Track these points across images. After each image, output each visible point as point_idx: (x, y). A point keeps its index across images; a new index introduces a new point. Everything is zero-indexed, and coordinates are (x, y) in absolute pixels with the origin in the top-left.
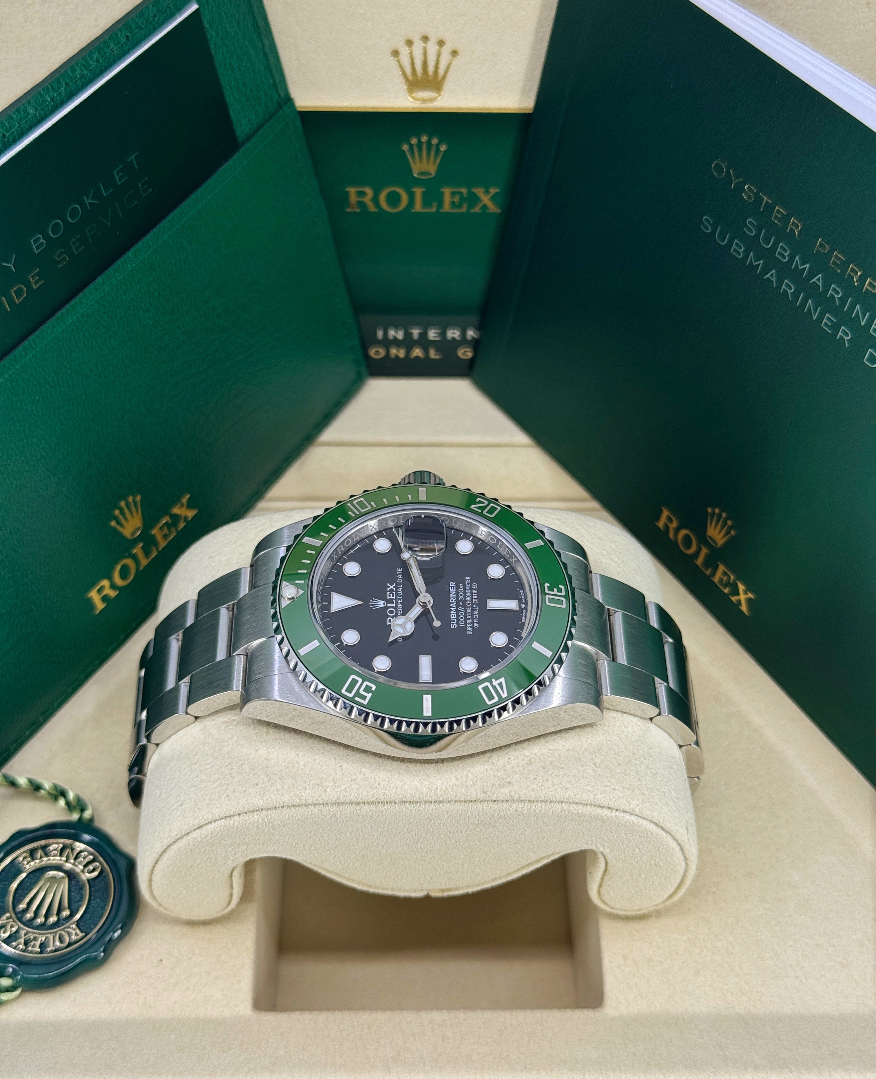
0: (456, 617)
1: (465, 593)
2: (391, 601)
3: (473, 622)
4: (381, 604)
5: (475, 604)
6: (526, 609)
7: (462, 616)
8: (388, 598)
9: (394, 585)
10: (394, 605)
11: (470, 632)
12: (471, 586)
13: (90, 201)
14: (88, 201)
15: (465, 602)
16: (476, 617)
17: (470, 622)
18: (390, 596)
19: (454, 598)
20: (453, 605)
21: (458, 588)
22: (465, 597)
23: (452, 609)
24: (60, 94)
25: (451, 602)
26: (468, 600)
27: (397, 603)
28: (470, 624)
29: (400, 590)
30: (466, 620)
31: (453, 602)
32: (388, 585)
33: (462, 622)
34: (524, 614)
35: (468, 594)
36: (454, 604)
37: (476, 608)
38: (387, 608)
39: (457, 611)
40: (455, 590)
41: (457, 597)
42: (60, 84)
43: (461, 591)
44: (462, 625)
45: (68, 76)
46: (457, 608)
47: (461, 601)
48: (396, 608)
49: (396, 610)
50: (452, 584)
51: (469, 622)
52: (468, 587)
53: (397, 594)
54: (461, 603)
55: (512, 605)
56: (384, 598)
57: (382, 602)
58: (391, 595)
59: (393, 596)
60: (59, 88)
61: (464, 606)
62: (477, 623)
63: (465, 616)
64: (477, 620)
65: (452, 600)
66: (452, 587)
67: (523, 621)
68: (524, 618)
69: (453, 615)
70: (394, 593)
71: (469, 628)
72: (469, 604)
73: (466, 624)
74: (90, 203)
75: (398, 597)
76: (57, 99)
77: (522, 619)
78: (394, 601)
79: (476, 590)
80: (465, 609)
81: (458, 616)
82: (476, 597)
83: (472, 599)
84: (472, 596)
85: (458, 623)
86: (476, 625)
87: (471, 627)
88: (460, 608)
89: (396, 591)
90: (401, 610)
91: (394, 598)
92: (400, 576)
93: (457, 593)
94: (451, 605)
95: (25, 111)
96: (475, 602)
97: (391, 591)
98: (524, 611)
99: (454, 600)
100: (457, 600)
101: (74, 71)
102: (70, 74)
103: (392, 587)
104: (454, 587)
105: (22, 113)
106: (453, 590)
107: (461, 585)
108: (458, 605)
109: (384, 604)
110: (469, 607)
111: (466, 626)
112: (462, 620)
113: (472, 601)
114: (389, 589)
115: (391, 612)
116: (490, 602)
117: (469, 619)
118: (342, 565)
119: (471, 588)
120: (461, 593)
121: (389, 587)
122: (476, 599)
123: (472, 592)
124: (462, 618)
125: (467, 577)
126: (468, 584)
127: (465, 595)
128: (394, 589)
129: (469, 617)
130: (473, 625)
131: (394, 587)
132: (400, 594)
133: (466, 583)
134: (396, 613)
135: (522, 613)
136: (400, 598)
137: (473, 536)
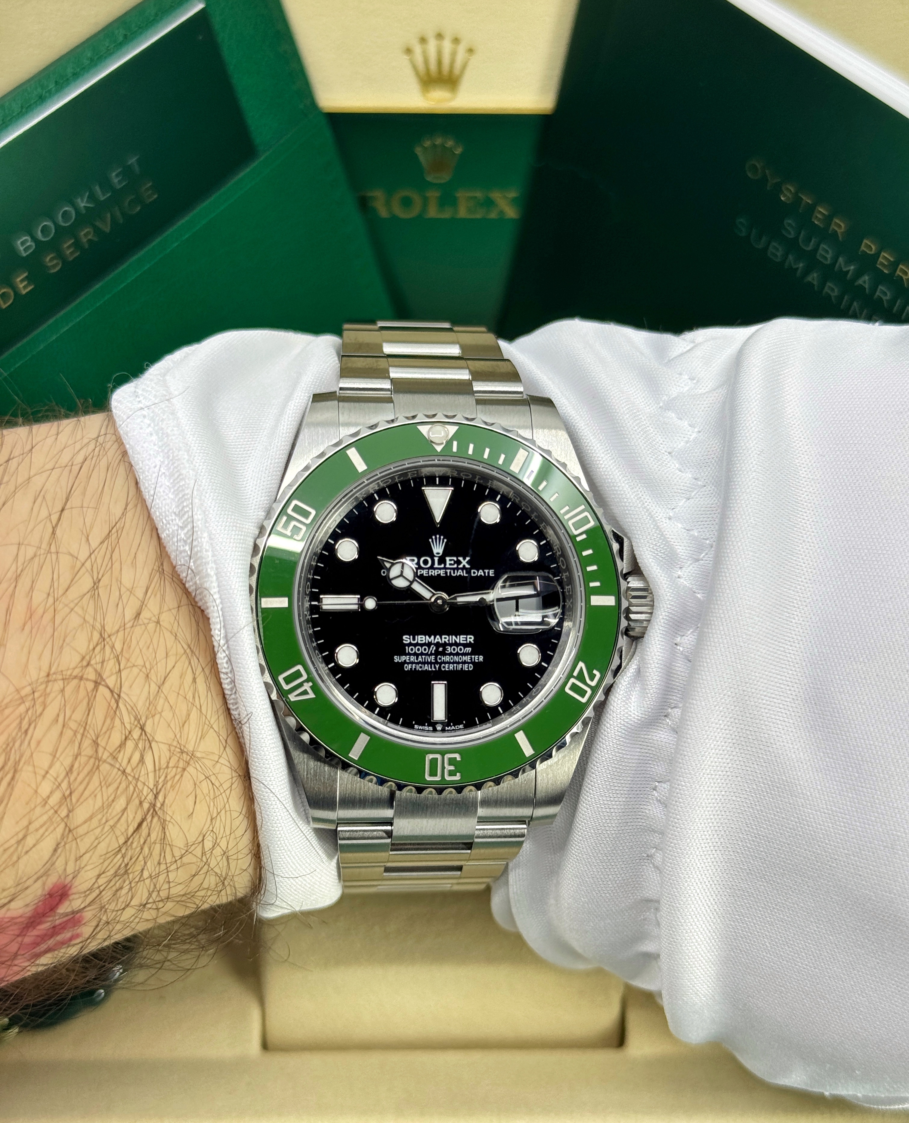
0: (419, 642)
1: (457, 654)
2: (442, 560)
3: (412, 663)
4: (438, 549)
5: (440, 667)
6: (435, 730)
7: (422, 650)
8: (448, 559)
9: (467, 566)
10: (436, 565)
11: (396, 659)
12: (468, 663)
15: (444, 654)
16: (421, 667)
17: (412, 660)
18: (450, 560)
19: (449, 640)
20: (438, 639)
21: (465, 646)
22: (451, 654)
23: (433, 637)
26: (447, 658)
27: (440, 569)
28: (409, 660)
29: (460, 573)
30: (417, 655)
31: (443, 640)
32: (468, 559)
33: (412, 650)
34: (426, 728)
35: (456, 659)
36: (440, 640)
37: (435, 667)
38: (432, 556)
39: (429, 645)
40: (462, 642)
41: (451, 645)
43: (461, 650)
44: (408, 649)
46: (434, 644)
47: (445, 649)
48: (432, 567)
49: (428, 569)
50: (470, 638)
51: (413, 658)
52: (467, 658)
53: (454, 569)
54: (441, 650)
55: (439, 712)
56: (447, 552)
58: (452, 562)
59: (450, 564)
61: (437, 653)
62: (411, 669)
63: (422, 654)
64: (415, 669)
65: (445, 638)
66: (466, 638)
67: (416, 727)
68: (421, 727)
69: (424, 639)
70: (455, 566)
71: (403, 658)
72: (440, 659)
73: (409, 654)
75: (448, 571)
77: (419, 725)
78: (442, 566)
79: (462, 668)
80: (431, 654)
81: (422, 645)
82: (451, 668)
83: (449, 663)
84: (453, 663)
85: (410, 644)
86: (407, 668)
87: (405, 661)
88: (433, 648)
89: (458, 569)
90: (428, 573)
91: (448, 566)
92: (481, 573)
93: (457, 644)
94: (438, 637)
96: (444, 667)
97: (459, 562)
98: (431, 728)
99: (446, 640)
100: (444, 645)
103: (464, 562)
104: (466, 640)
106: (461, 639)
107: (469, 650)
108: (438, 645)
109: (438, 553)
110: (436, 659)
111: (406, 655)
112: (415, 650)
113: (445, 663)
114: (461, 559)
115: (426, 562)
116: (444, 685)
117: (417, 659)
118: (495, 501)
119: (464, 663)
120: (457, 649)
121: (464, 559)
122: (449, 668)
123: (458, 663)
124: (418, 650)
125: (481, 658)
126: (471, 658)
127: (454, 655)
128: (461, 566)
129: (420, 659)
130: (408, 663)
131: (464, 566)
132: (454, 573)
133: (473, 657)
134: (423, 569)
135: (428, 726)
136: (446, 573)
137: (546, 665)
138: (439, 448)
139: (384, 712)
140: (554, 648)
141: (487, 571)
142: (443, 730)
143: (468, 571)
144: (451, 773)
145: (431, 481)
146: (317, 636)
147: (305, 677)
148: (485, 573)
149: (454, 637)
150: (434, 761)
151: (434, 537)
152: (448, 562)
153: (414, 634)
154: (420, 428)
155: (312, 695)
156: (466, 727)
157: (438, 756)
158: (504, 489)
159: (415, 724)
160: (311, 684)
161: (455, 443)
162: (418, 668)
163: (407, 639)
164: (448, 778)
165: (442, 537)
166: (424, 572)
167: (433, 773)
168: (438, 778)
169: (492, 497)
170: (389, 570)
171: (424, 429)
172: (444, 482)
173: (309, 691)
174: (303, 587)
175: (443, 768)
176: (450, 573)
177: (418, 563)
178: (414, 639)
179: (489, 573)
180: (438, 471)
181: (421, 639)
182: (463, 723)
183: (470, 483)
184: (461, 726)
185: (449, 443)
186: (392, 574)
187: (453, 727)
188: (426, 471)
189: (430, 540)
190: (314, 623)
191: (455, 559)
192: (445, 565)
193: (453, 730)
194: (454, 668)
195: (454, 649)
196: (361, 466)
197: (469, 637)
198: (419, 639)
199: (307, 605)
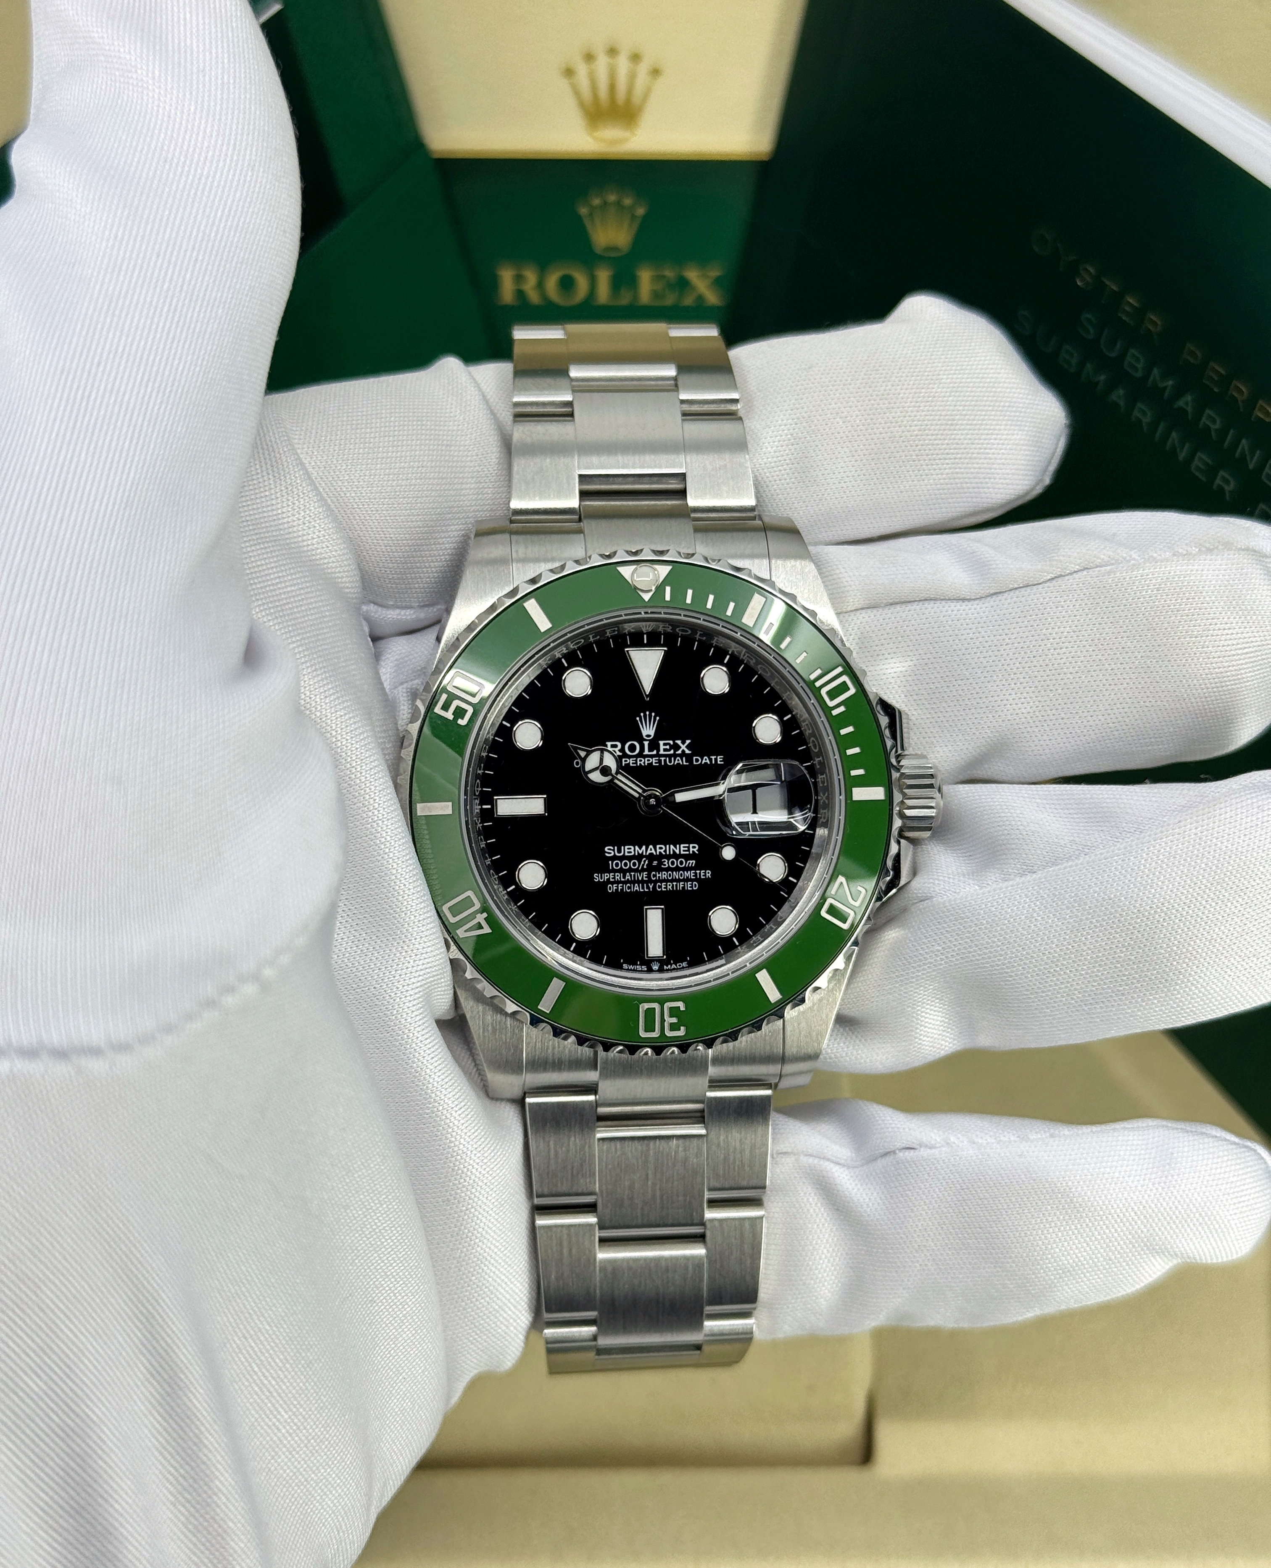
0: (627, 854)
1: (677, 869)
2: (654, 745)
3: (618, 882)
4: (648, 731)
5: (654, 887)
6: (650, 970)
7: (630, 864)
8: (661, 743)
9: (687, 752)
10: (646, 752)
11: (597, 878)
12: (692, 880)
15: (659, 869)
16: (629, 888)
17: (617, 878)
18: (665, 744)
19: (665, 851)
20: (651, 850)
21: (687, 857)
22: (668, 869)
23: (644, 848)
25: (658, 846)
26: (664, 875)
27: (652, 756)
28: (614, 878)
29: (678, 761)
30: (624, 872)
31: (658, 850)
32: (688, 742)
33: (617, 865)
34: (639, 968)
35: (676, 875)
36: (653, 851)
37: (648, 887)
38: (641, 740)
39: (639, 857)
40: (682, 853)
41: (668, 857)
43: (681, 863)
44: (612, 865)
46: (646, 856)
47: (661, 863)
48: (641, 755)
49: (637, 756)
50: (694, 847)
51: (618, 876)
52: (690, 874)
53: (670, 756)
54: (655, 863)
55: (655, 946)
56: (660, 734)
57: (652, 732)
58: (668, 747)
59: (665, 750)
61: (650, 869)
62: (617, 890)
63: (630, 870)
64: (622, 890)
65: (661, 848)
66: (689, 847)
67: (625, 966)
68: (631, 967)
69: (632, 850)
70: (672, 752)
71: (606, 876)
72: (655, 876)
73: (614, 871)
75: (663, 759)
77: (629, 964)
78: (655, 752)
79: (684, 888)
80: (643, 870)
81: (630, 858)
82: (670, 887)
83: (666, 881)
84: (672, 881)
85: (614, 858)
86: (612, 888)
87: (609, 879)
88: (645, 863)
89: (675, 756)
90: (636, 763)
91: (662, 752)
92: (706, 760)
93: (676, 856)
94: (651, 847)
96: (660, 887)
97: (676, 747)
98: (645, 968)
99: (662, 851)
100: (660, 857)
103: (683, 747)
104: (689, 850)
106: (682, 849)
107: (692, 862)
108: (651, 857)
109: (648, 736)
110: (649, 876)
111: (609, 872)
112: (621, 865)
113: (661, 881)
114: (679, 742)
115: (632, 748)
116: (660, 911)
117: (624, 877)
118: (722, 664)
119: (687, 880)
120: (677, 863)
121: (683, 743)
122: (666, 888)
123: (679, 881)
124: (626, 864)
125: (709, 874)
126: (696, 873)
127: (672, 870)
128: (679, 752)
129: (628, 877)
130: (613, 883)
131: (683, 751)
132: (670, 762)
133: (698, 872)
134: (630, 757)
135: (641, 965)
136: (660, 761)
137: (795, 881)
138: (647, 597)
139: (582, 949)
140: (805, 857)
141: (713, 757)
142: (661, 970)
143: (689, 758)
144: (673, 1027)
145: (637, 641)
146: (490, 850)
147: (477, 906)
148: (711, 760)
149: (672, 847)
150: (650, 1013)
152: (662, 747)
153: (619, 844)
154: (622, 570)
155: (487, 930)
156: (691, 965)
157: (656, 1006)
158: (733, 648)
159: (624, 963)
160: (485, 915)
161: (668, 589)
162: (626, 889)
163: (610, 851)
164: (669, 1033)
165: (653, 714)
166: (631, 761)
167: (649, 1028)
168: (655, 1034)
169: (717, 660)
170: (584, 760)
171: (626, 571)
172: (653, 641)
173: (484, 924)
174: (472, 786)
175: (663, 1020)
176: (665, 761)
177: (622, 750)
178: (619, 851)
179: (716, 760)
180: (646, 627)
181: (629, 850)
182: (686, 960)
183: (688, 641)
184: (685, 964)
185: (660, 589)
186: (589, 766)
187: (674, 966)
188: (629, 628)
189: (638, 719)
190: (486, 833)
191: (671, 742)
192: (658, 750)
193: (674, 969)
194: (673, 887)
195: (673, 863)
196: (543, 623)
197: (691, 845)
198: (627, 850)
199: (477, 809)
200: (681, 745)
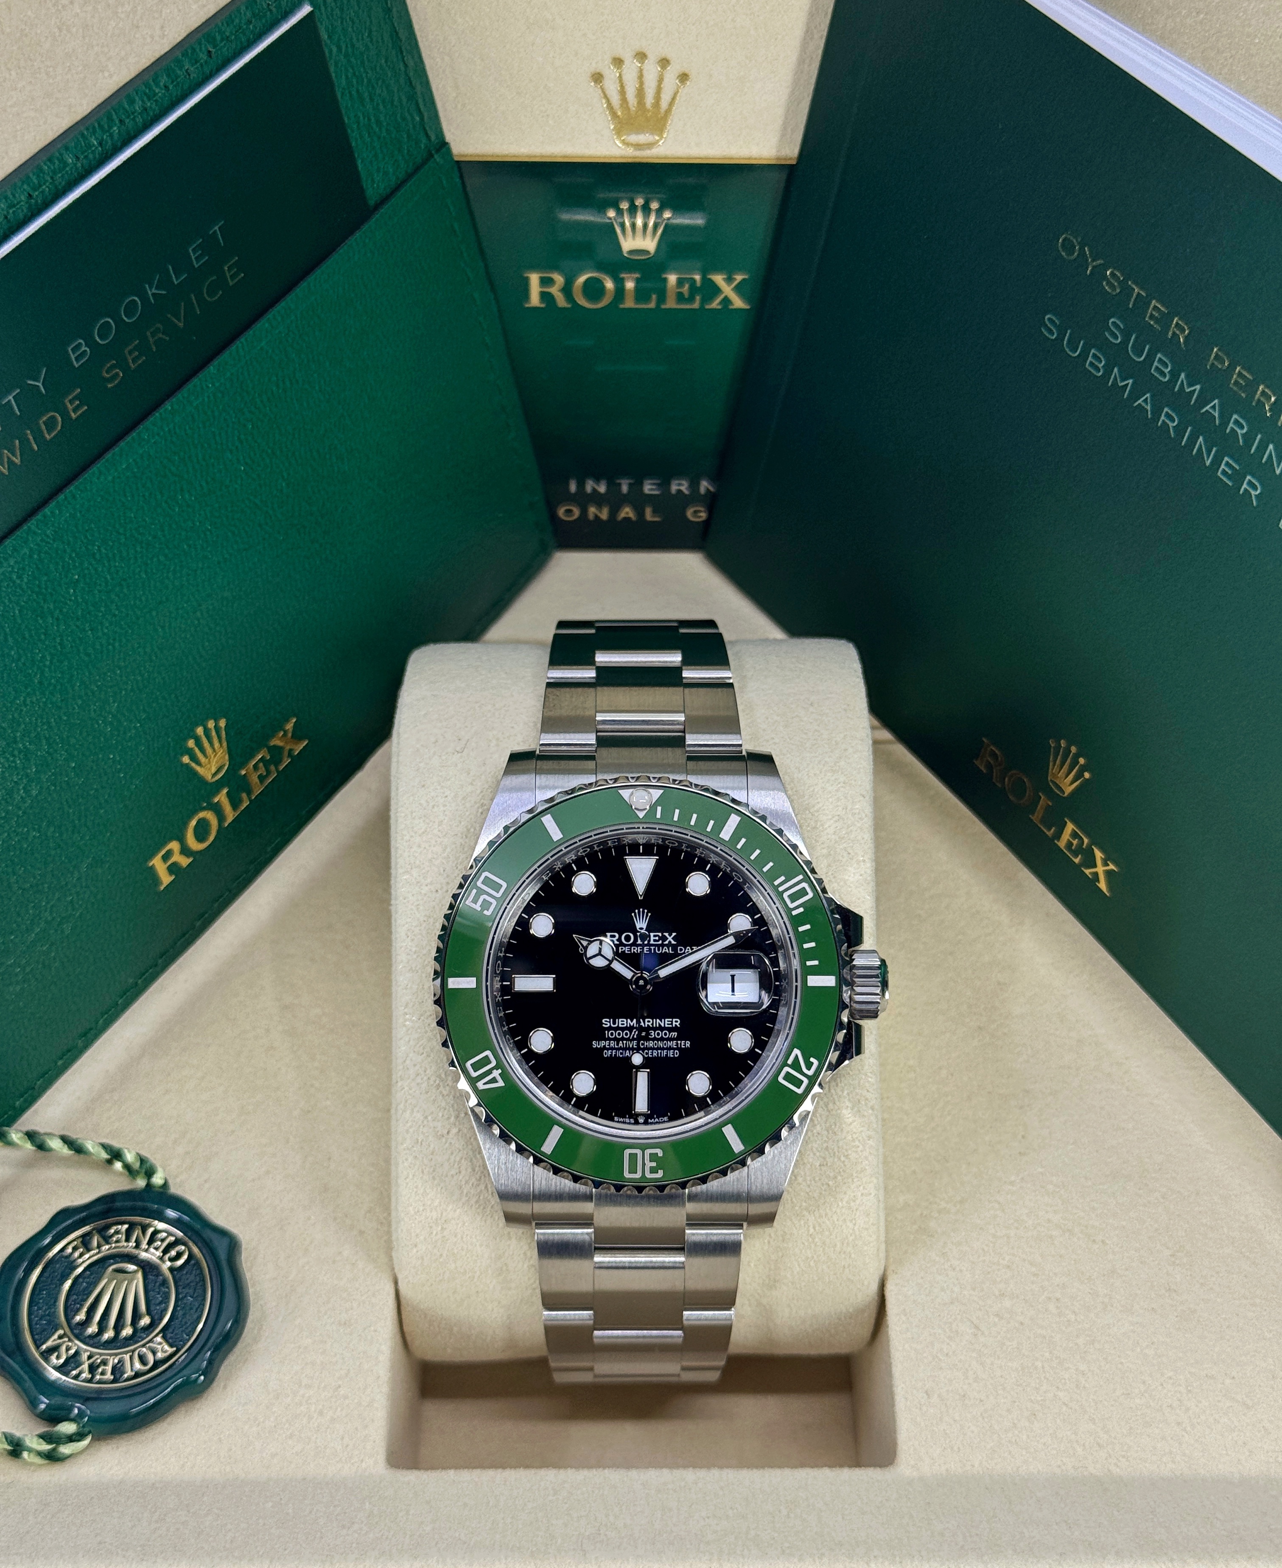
0: (620, 1026)
1: (662, 1039)
2: (646, 936)
3: (612, 1049)
4: (641, 924)
6: (637, 1123)
7: (623, 1034)
8: (652, 935)
9: (673, 942)
10: (639, 942)
11: (595, 1044)
12: (674, 1049)
13: (154, 291)
14: (151, 292)
15: (647, 1039)
16: (622, 1054)
17: (612, 1045)
18: (655, 936)
19: (652, 1024)
20: (641, 1023)
21: (671, 1030)
22: (654, 1039)
23: (635, 1021)
24: (111, 136)
25: (646, 1020)
26: (651, 1044)
27: (644, 945)
28: (609, 1045)
29: (665, 950)
30: (617, 1040)
31: (647, 1023)
32: (674, 934)
33: (612, 1034)
34: (627, 1120)
35: (661, 1044)
36: (643, 1024)
38: (635, 932)
39: (631, 1029)
40: (666, 1026)
41: (655, 1029)
42: (112, 120)
43: (666, 1034)
44: (608, 1034)
45: (124, 108)
46: (636, 1028)
47: (648, 1034)
48: (635, 944)
49: (631, 945)
50: (676, 1022)
51: (613, 1044)
52: (673, 1044)
53: (658, 946)
54: (644, 1034)
55: (641, 1104)
56: (650, 929)
57: (644, 926)
58: (657, 938)
59: (655, 941)
60: (110, 127)
61: (639, 1038)
62: (611, 1055)
63: (623, 1039)
64: (615, 1055)
65: (649, 1022)
66: (672, 1021)
67: (616, 1119)
68: (621, 1120)
69: (625, 1023)
70: (660, 942)
71: (603, 1043)
72: (643, 1044)
73: (610, 1039)
74: (153, 294)
75: (652, 948)
76: (107, 142)
77: (620, 1117)
78: (646, 942)
79: (666, 1055)
80: (633, 1039)
81: (623, 1029)
82: (655, 1054)
83: (653, 1049)
84: (657, 1049)
85: (610, 1028)
86: (607, 1054)
87: (605, 1046)
88: (635, 1033)
89: (663, 945)
90: (631, 951)
91: (652, 942)
93: (661, 1028)
94: (641, 1020)
95: (62, 160)
96: (647, 1054)
97: (664, 938)
98: (632, 1121)
99: (650, 1024)
100: (648, 1029)
101: (132, 102)
102: (127, 106)
103: (670, 939)
104: (672, 1024)
105: (57, 162)
106: (666, 1022)
107: (674, 1034)
108: (640, 1029)
110: (638, 1044)
111: (605, 1040)
112: (615, 1034)
113: (649, 1049)
114: (666, 934)
115: (628, 938)
116: (646, 1073)
117: (618, 1045)
118: (704, 871)
119: (670, 1048)
120: (662, 1034)
121: (670, 935)
122: (652, 1054)
123: (663, 1049)
124: (619, 1034)
125: (688, 1044)
126: (677, 1043)
127: (658, 1040)
128: (666, 942)
129: (621, 1044)
130: (608, 1049)
131: (670, 942)
132: (659, 950)
133: (679, 1042)
134: (625, 945)
135: (630, 1118)
136: (650, 950)
137: (760, 1052)
138: (641, 815)
139: (582, 1104)
140: (769, 1033)
142: (646, 1123)
143: (676, 949)
144: (653, 1170)
145: (634, 850)
146: (508, 1019)
147: (494, 1063)
149: (658, 1020)
150: (633, 1157)
151: (637, 911)
152: (652, 938)
153: (615, 1017)
154: (621, 792)
155: (501, 1083)
156: (671, 1119)
157: (638, 1152)
158: (713, 859)
159: (615, 1116)
160: (500, 1071)
161: (659, 809)
162: (619, 1054)
163: (606, 1022)
164: (649, 1175)
165: (646, 911)
166: (626, 949)
167: (633, 1170)
168: (638, 1175)
169: (700, 867)
170: (586, 948)
171: (625, 794)
172: (648, 850)
173: (499, 1078)
174: (492, 965)
175: (644, 1164)
176: (655, 949)
177: (619, 940)
178: (614, 1023)
180: (642, 839)
181: (622, 1022)
182: (667, 1115)
183: (677, 851)
184: (666, 1119)
185: (653, 808)
186: (590, 953)
187: (657, 1120)
188: (628, 839)
189: (633, 914)
190: (505, 1005)
191: (660, 934)
192: (649, 941)
193: (657, 1122)
194: (658, 1054)
195: (658, 1034)
196: (556, 834)
197: (674, 1020)
198: (620, 1023)
199: (497, 985)
200: (668, 936)
